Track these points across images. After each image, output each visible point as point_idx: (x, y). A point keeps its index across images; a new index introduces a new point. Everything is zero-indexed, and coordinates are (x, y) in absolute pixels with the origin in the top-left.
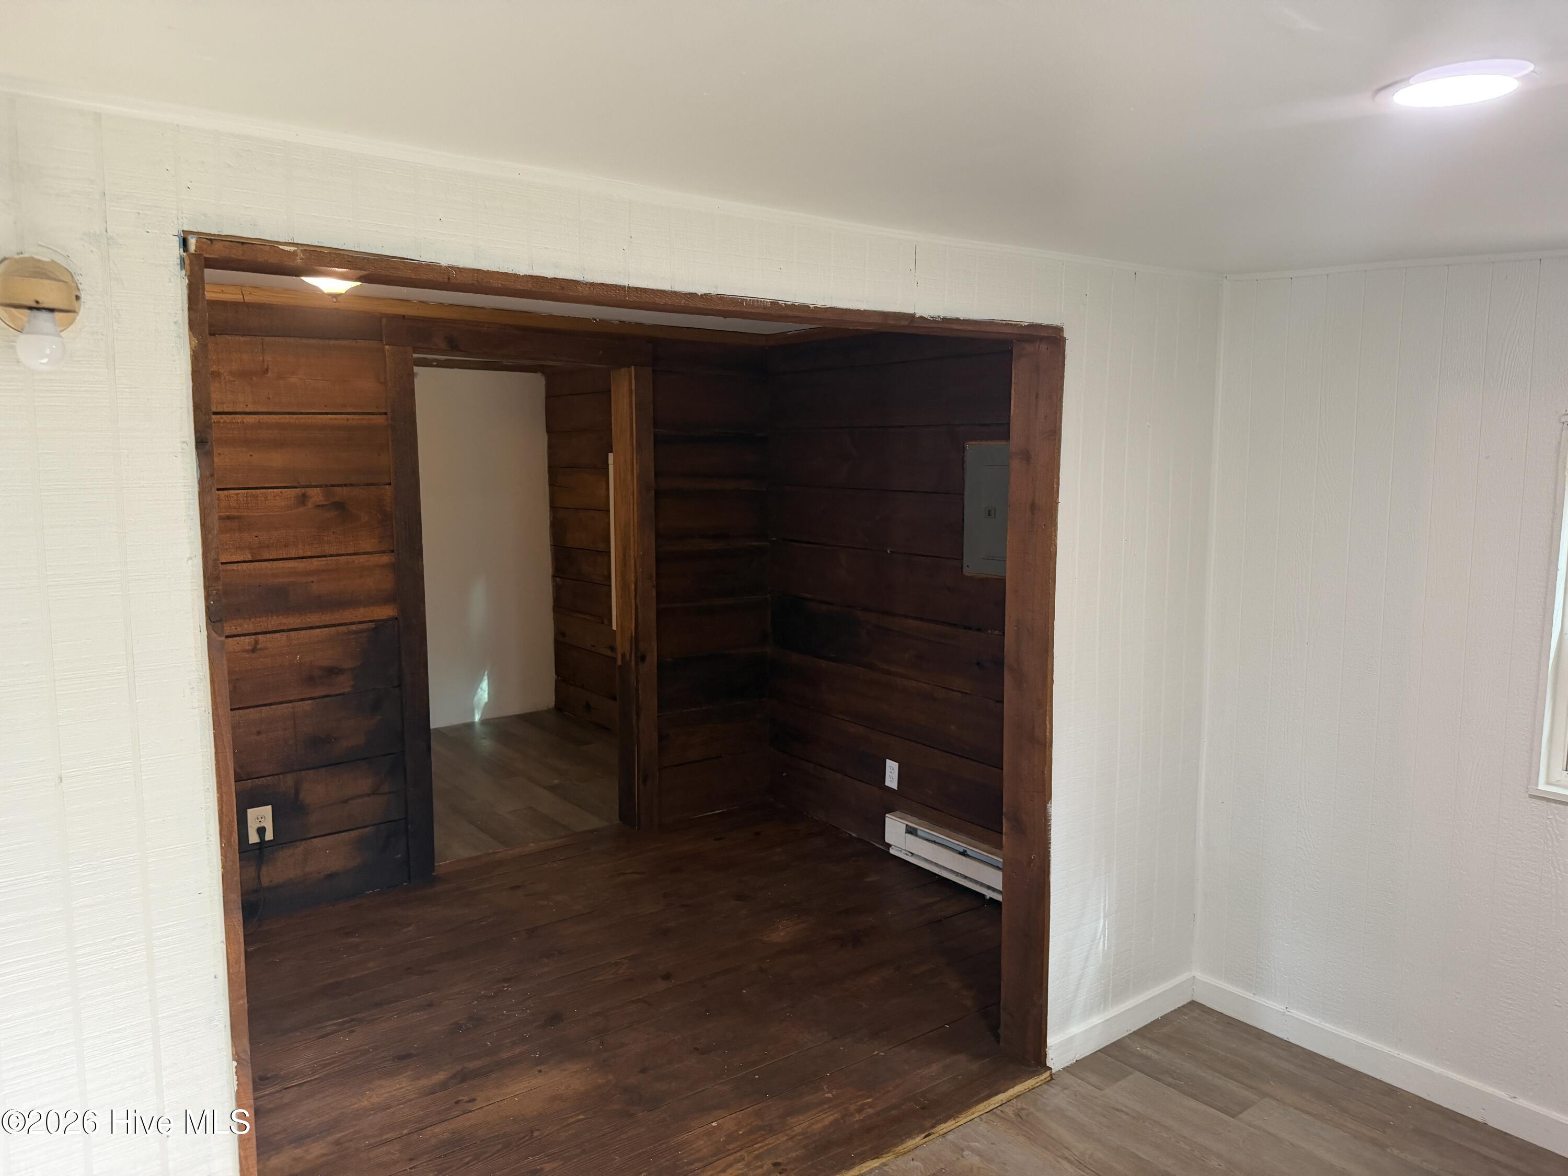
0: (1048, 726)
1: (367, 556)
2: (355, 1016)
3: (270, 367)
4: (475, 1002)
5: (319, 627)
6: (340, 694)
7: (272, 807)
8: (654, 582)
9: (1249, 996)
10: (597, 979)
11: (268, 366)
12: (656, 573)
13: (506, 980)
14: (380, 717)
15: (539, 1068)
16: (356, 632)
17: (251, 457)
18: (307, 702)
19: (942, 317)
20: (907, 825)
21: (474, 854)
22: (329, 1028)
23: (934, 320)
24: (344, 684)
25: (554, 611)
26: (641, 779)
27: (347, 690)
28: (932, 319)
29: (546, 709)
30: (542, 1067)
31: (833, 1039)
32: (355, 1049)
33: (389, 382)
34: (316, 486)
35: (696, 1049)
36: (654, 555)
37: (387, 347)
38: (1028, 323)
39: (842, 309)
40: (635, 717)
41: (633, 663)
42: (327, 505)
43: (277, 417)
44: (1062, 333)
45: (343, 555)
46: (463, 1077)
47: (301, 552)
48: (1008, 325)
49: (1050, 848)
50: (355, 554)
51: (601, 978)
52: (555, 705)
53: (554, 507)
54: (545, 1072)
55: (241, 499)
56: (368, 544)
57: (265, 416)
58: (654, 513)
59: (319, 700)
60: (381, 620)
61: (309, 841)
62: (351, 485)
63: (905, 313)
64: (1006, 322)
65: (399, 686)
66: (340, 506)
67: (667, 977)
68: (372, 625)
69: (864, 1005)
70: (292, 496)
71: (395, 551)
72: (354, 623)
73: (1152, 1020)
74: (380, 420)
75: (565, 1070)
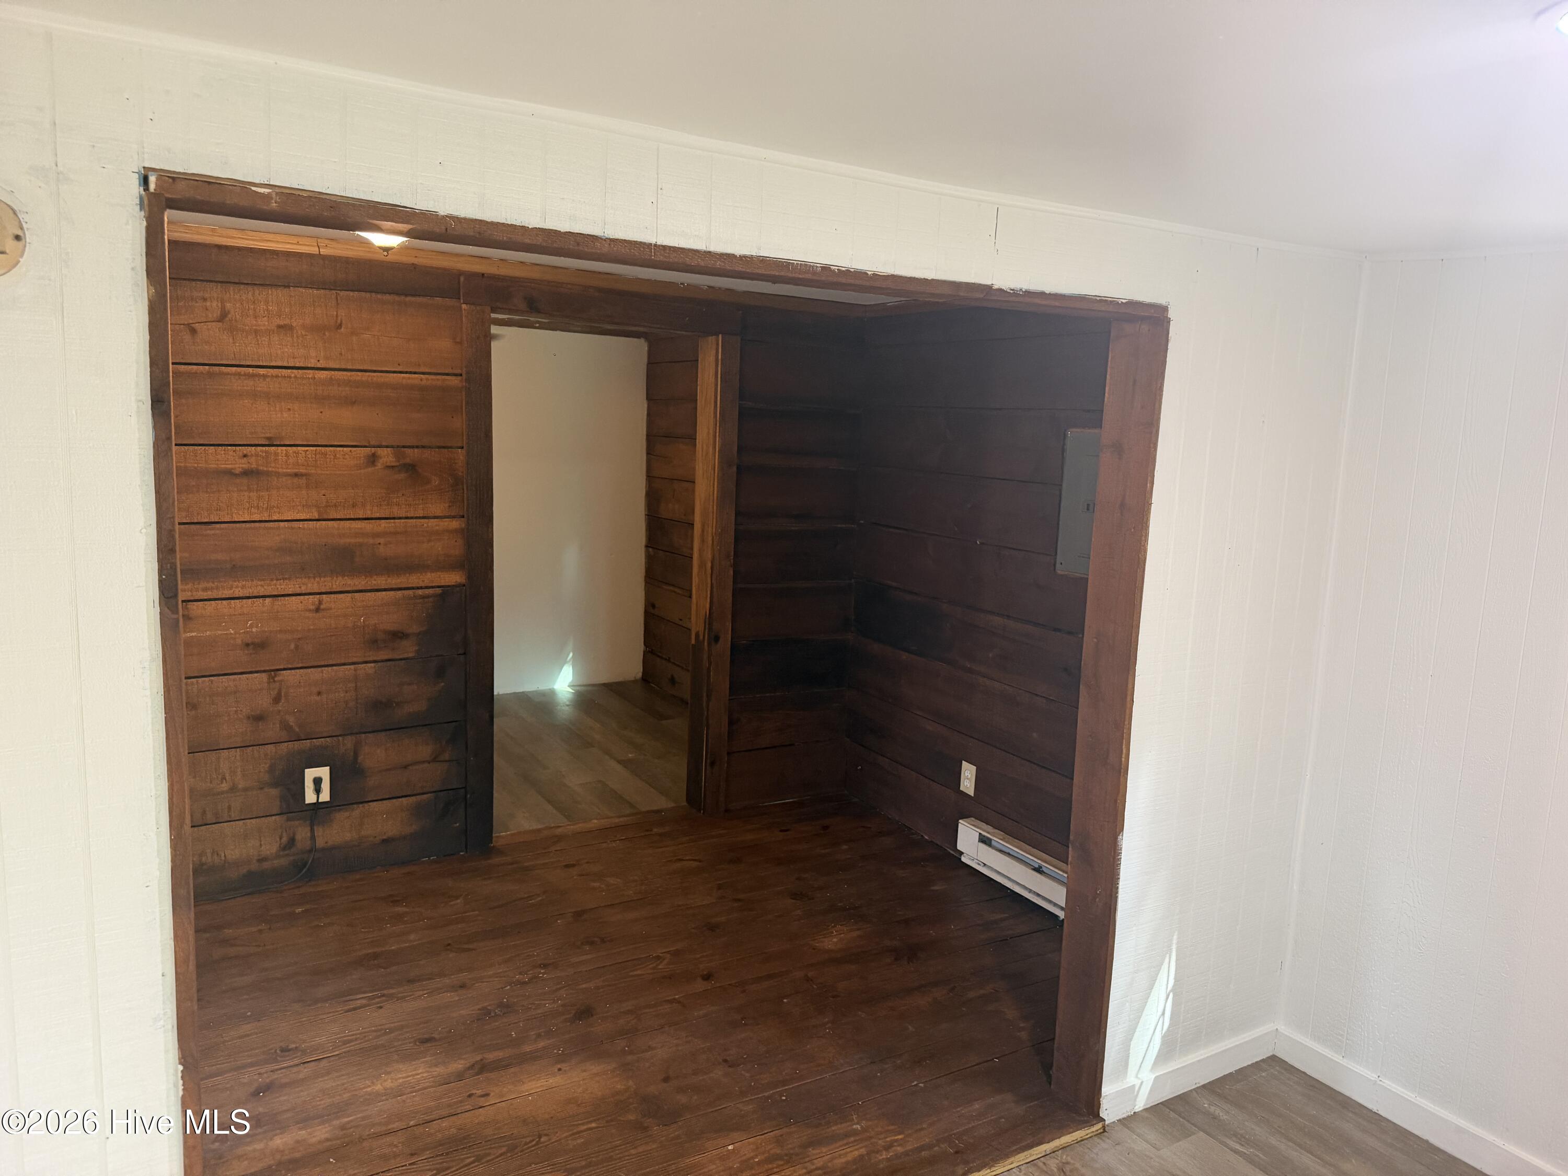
0: (1124, 751)
1: (436, 520)
2: (385, 992)
3: (344, 322)
4: (509, 987)
5: (385, 590)
6: (404, 659)
7: (330, 769)
8: (732, 561)
9: (1338, 1058)
10: (635, 973)
11: (341, 321)
12: (734, 552)
13: (545, 966)
14: (443, 684)
15: (559, 1066)
16: (423, 597)
17: (320, 414)
18: (369, 665)
19: (1024, 290)
20: (980, 833)
21: (535, 826)
22: (359, 1002)
23: (1014, 293)
24: (408, 649)
25: (646, 582)
26: (708, 761)
27: (411, 655)
28: (1012, 292)
29: (633, 679)
30: (564, 1066)
31: (872, 1063)
32: (379, 1027)
33: (466, 342)
34: (387, 447)
35: (725, 1061)
36: (733, 533)
37: (464, 306)
38: (1126, 301)
39: (906, 277)
40: (705, 699)
41: (706, 644)
42: (397, 466)
43: (349, 374)
44: (1166, 313)
45: (412, 518)
46: (482, 1068)
47: (369, 512)
48: (1103, 301)
49: (1118, 884)
50: (424, 518)
51: (639, 972)
52: (642, 675)
53: (650, 477)
54: (565, 1071)
55: (310, 456)
56: (437, 508)
57: (336, 372)
58: (734, 489)
59: (382, 663)
60: (449, 586)
61: (366, 805)
62: (423, 447)
63: (980, 284)
64: (1100, 298)
65: (465, 654)
66: (411, 469)
67: (707, 977)
68: (439, 591)
69: (910, 1027)
70: (362, 455)
71: (465, 516)
72: (421, 588)
73: (1225, 1074)
74: (454, 381)
75: (585, 1071)
